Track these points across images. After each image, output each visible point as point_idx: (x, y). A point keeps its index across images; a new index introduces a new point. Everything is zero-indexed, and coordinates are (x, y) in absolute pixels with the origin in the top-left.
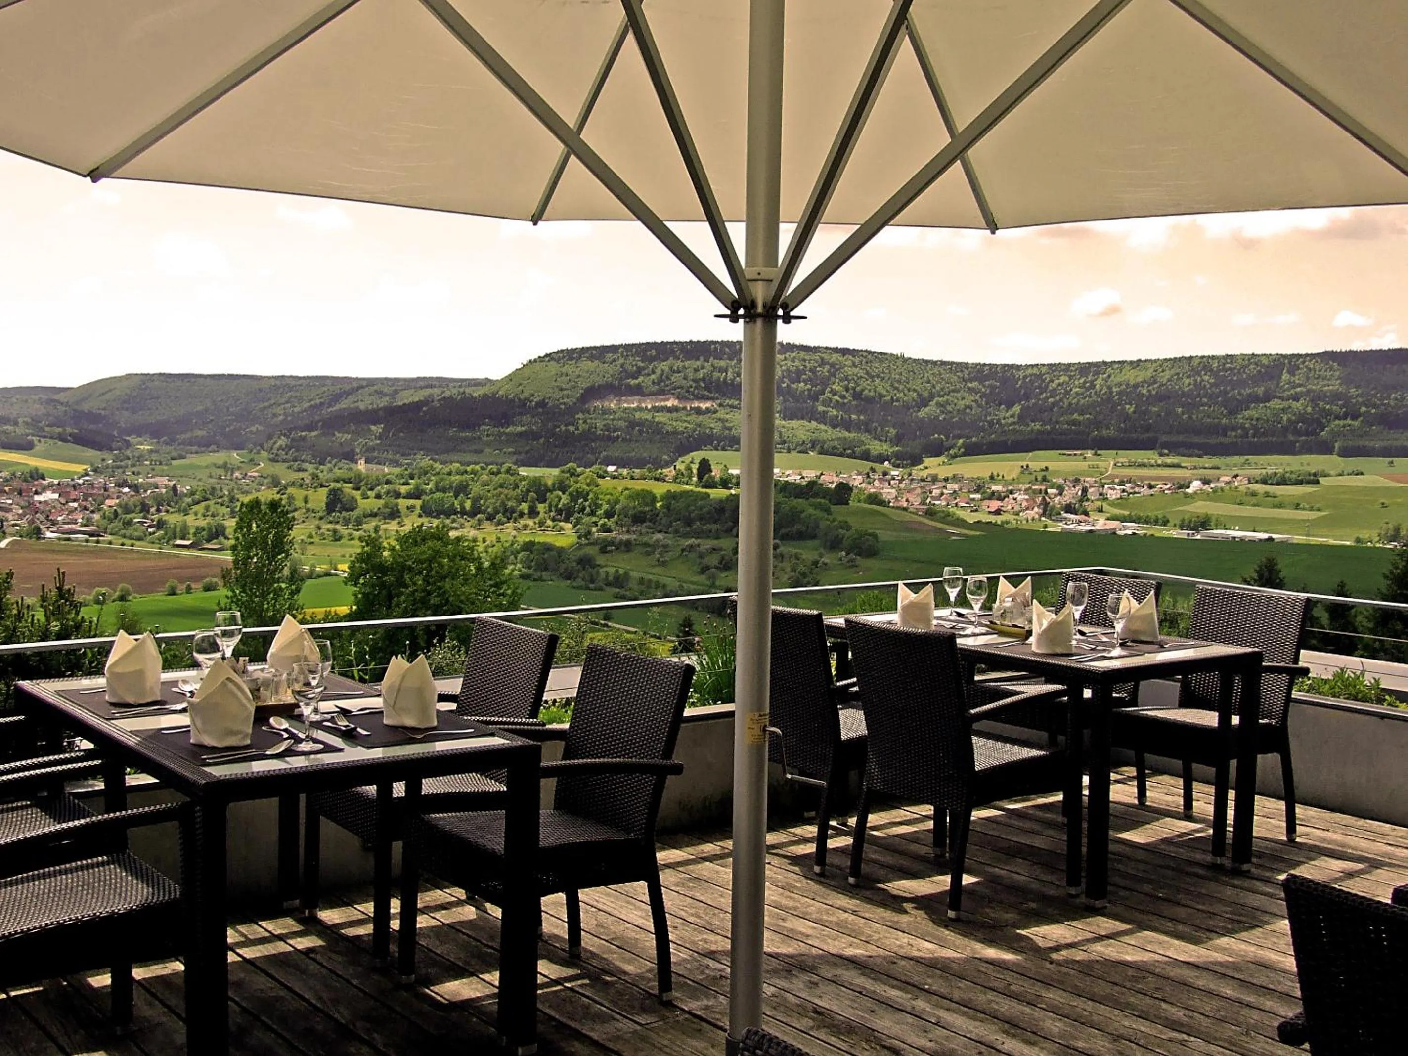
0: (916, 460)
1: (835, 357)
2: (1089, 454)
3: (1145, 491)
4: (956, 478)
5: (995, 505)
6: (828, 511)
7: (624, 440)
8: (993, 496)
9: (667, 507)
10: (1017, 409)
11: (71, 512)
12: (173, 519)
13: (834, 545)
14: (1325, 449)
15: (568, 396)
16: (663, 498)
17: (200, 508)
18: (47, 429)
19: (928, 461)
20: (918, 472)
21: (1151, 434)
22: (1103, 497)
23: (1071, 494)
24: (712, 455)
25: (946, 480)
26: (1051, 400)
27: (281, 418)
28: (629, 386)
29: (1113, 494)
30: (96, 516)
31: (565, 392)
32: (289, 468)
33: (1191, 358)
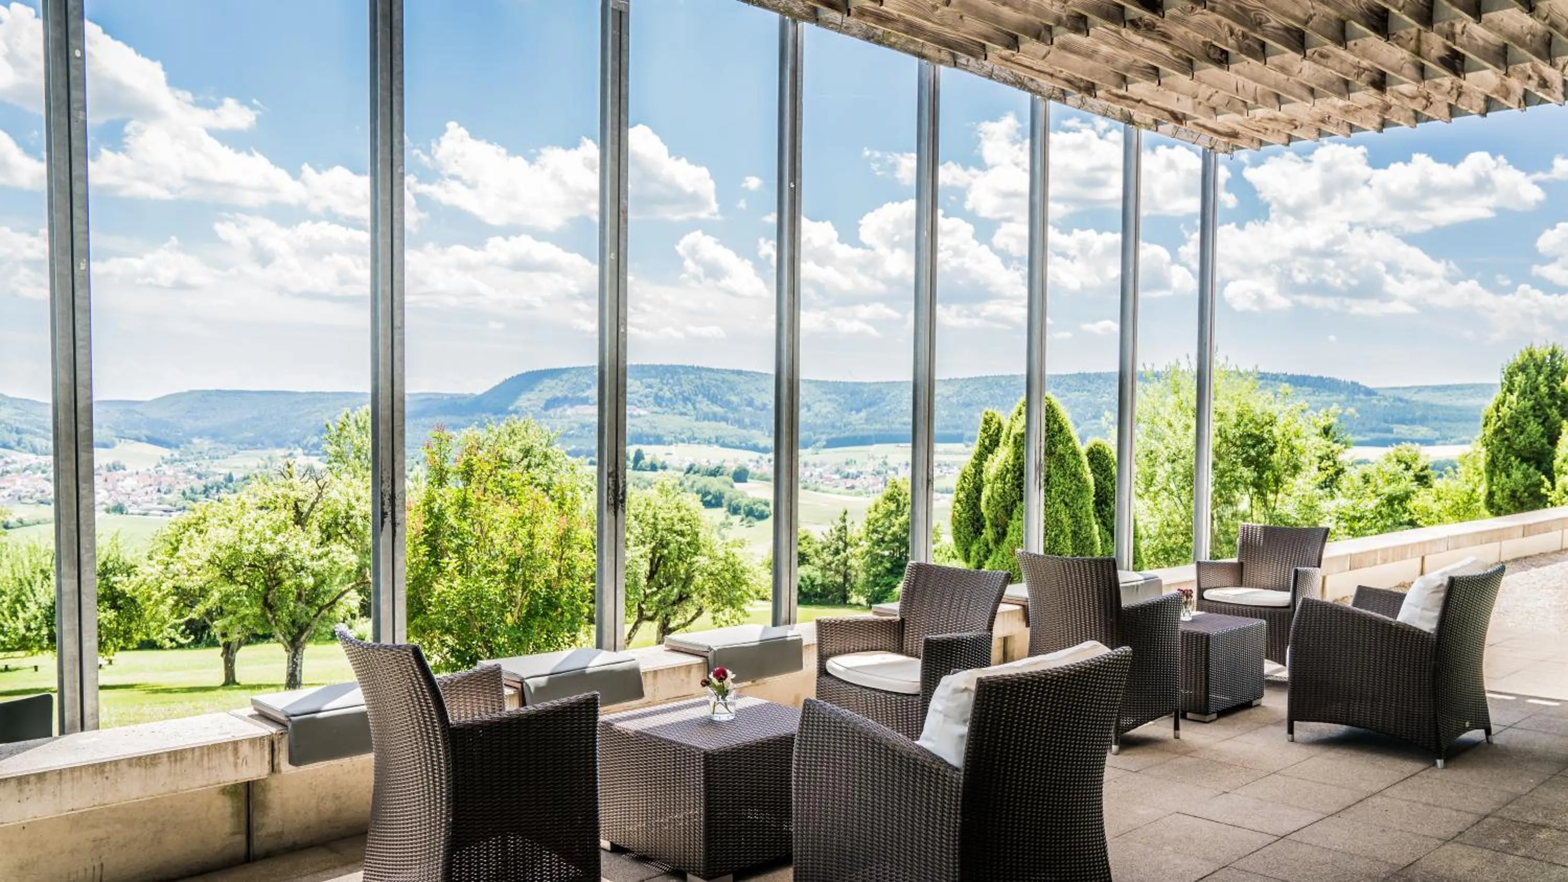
1: (732, 377)
6: (732, 486)
7: (577, 437)
10: (863, 414)
13: (735, 510)
15: (534, 405)
18: (126, 432)
21: (960, 431)
24: (645, 449)
26: (888, 408)
27: (313, 423)
28: (578, 398)
30: (170, 497)
31: (532, 402)
32: (320, 460)
33: (987, 377)
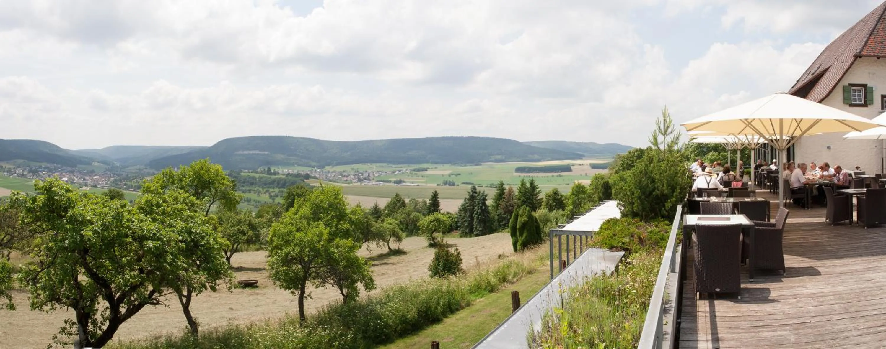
0: (323, 167)
2: (369, 164)
3: (384, 174)
4: (334, 172)
5: (345, 179)
8: (345, 176)
9: (260, 180)
10: (350, 153)
11: (103, 181)
12: (129, 183)
14: (427, 162)
15: (229, 151)
16: (258, 178)
17: (135, 180)
19: (327, 167)
20: (324, 170)
22: (374, 176)
23: (366, 175)
25: (332, 172)
28: (246, 148)
29: (376, 175)
30: (109, 182)
